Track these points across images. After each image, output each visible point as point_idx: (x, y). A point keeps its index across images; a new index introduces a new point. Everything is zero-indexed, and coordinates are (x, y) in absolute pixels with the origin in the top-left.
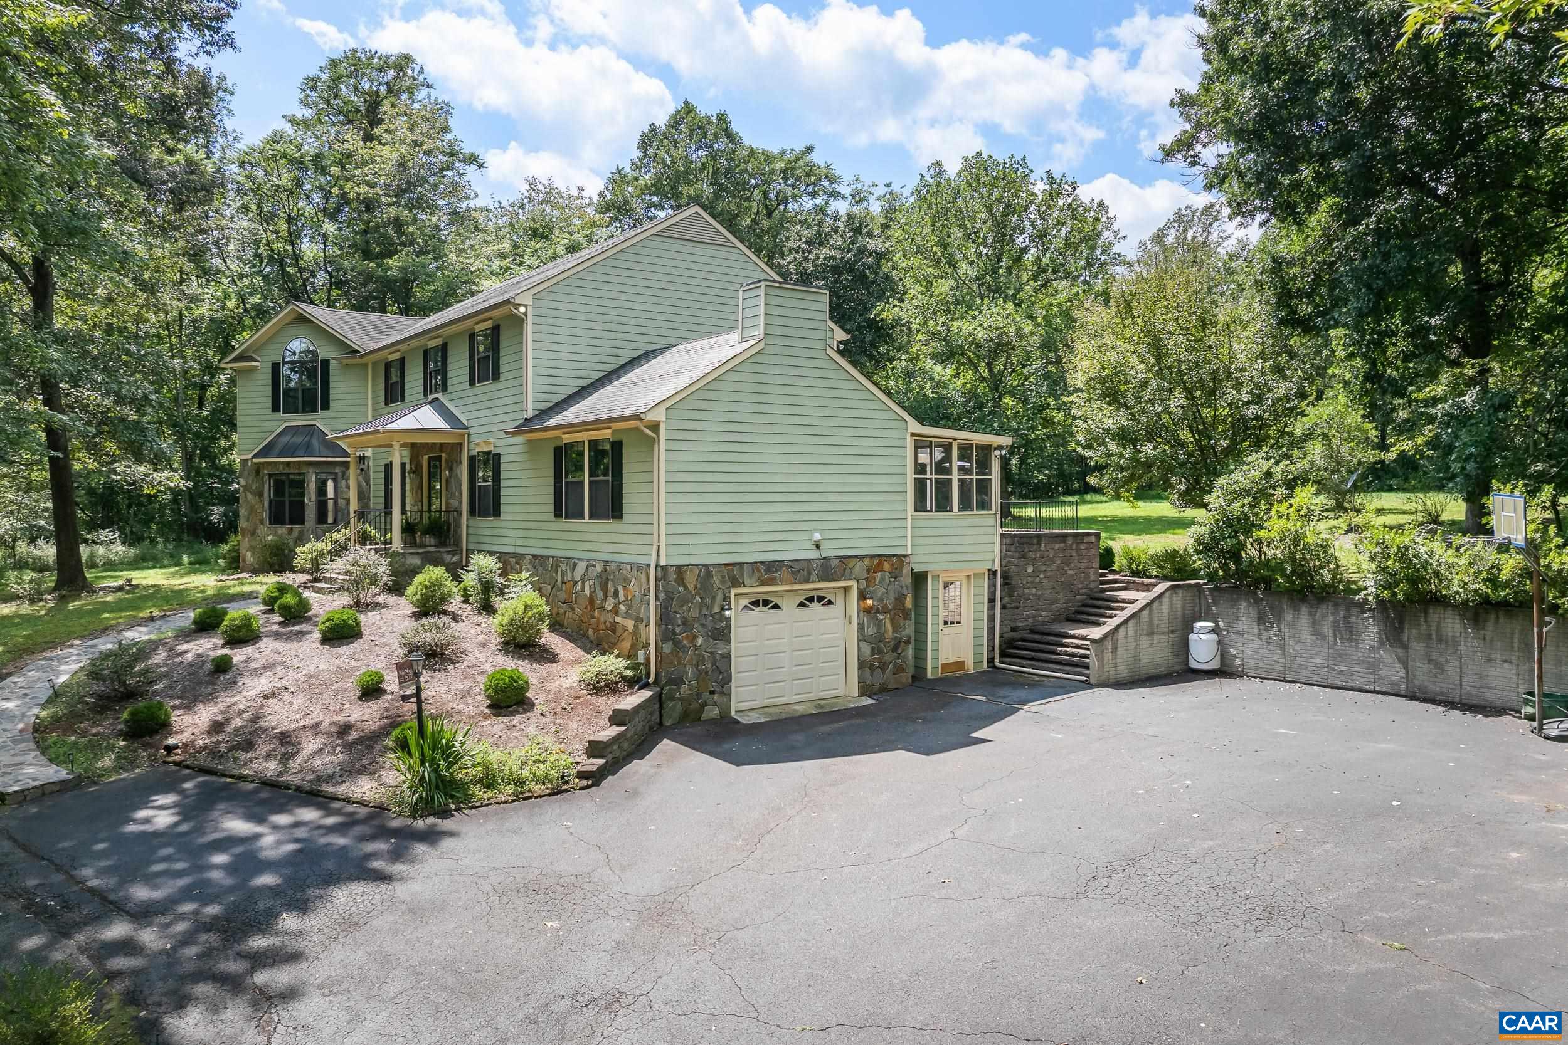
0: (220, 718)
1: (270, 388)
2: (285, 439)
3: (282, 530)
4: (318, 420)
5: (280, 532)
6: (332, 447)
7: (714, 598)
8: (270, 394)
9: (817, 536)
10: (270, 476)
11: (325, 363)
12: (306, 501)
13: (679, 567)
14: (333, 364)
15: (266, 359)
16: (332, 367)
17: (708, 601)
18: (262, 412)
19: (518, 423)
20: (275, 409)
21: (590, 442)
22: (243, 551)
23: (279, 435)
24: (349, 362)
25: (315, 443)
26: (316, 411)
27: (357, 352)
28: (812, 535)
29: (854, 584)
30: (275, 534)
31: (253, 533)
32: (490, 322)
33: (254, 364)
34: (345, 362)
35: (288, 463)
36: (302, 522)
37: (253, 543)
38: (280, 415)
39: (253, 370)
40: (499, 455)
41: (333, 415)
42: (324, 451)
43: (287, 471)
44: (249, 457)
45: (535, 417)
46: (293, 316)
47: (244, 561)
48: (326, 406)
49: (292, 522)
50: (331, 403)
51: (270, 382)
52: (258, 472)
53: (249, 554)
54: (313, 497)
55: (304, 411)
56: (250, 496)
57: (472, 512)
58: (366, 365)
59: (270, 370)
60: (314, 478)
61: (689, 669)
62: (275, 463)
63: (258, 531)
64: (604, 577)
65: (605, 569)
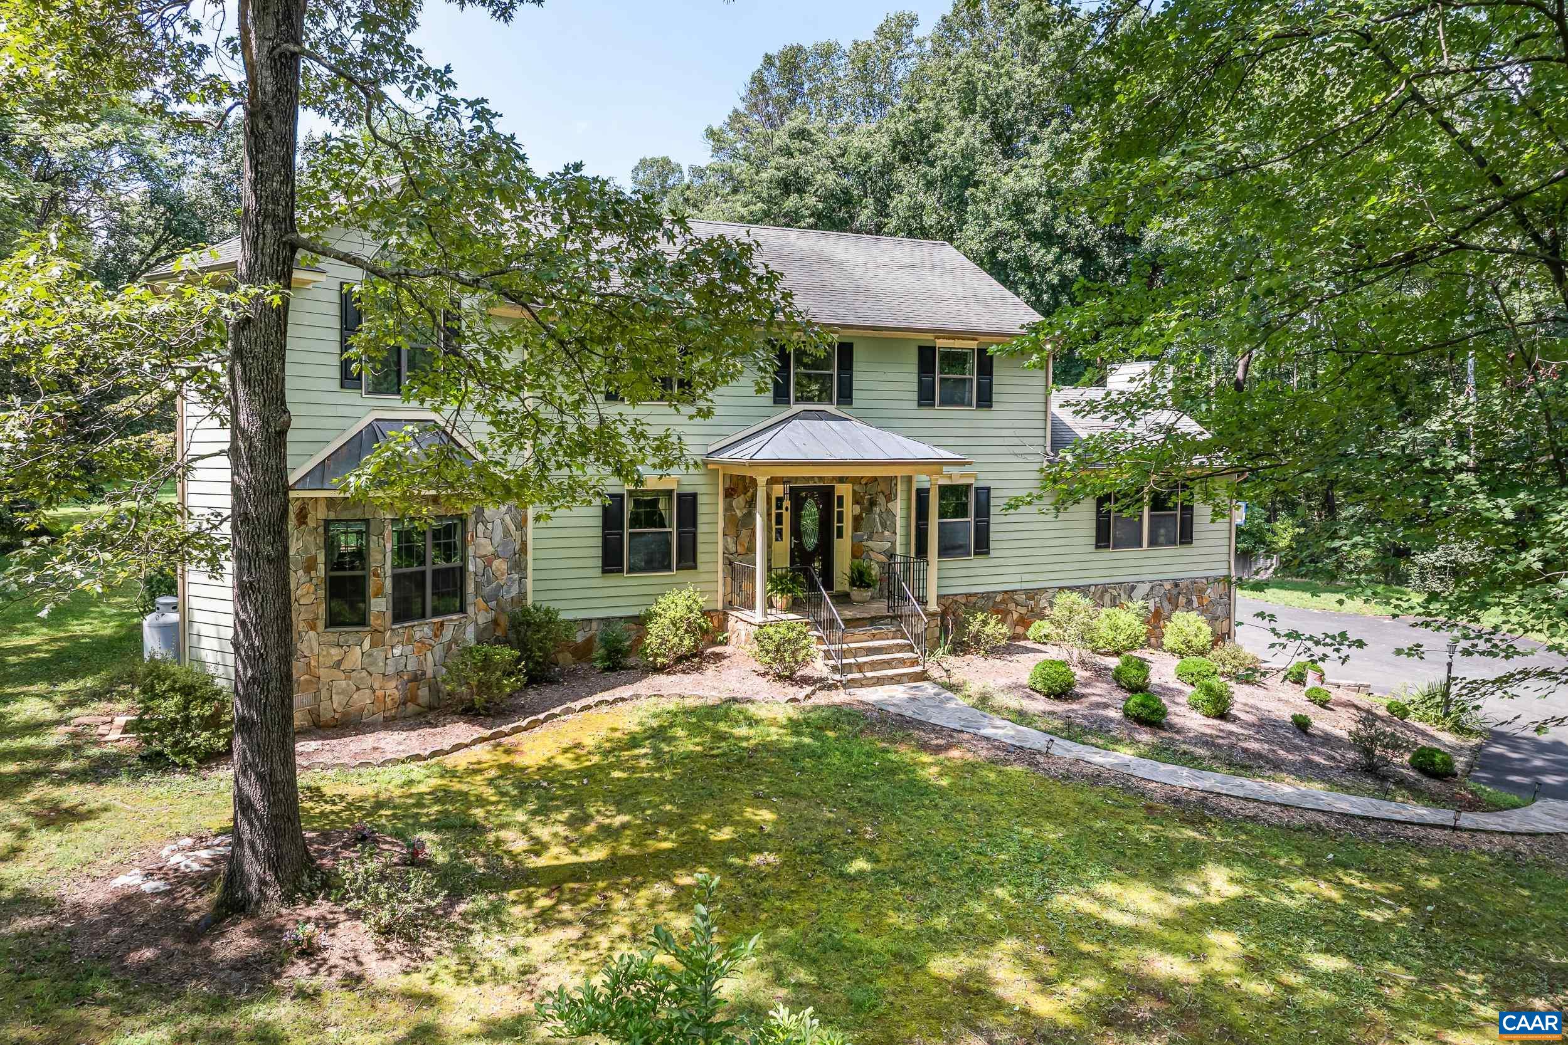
1: (337, 335)
8: (336, 348)
18: (321, 385)
38: (359, 396)
40: (988, 489)
51: (337, 322)
52: (301, 518)
59: (336, 297)
63: (302, 646)
64: (1175, 592)
65: (1177, 585)
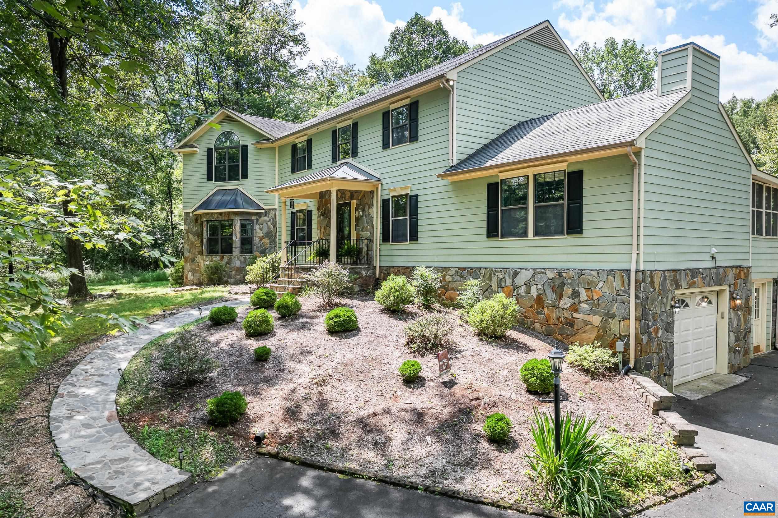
0: (289, 404)
1: (205, 165)
2: (218, 198)
3: (216, 258)
4: (241, 185)
5: (215, 259)
6: (251, 202)
7: (667, 297)
8: (206, 169)
9: (714, 250)
10: (208, 222)
11: (245, 148)
12: (234, 238)
13: (651, 271)
14: (251, 148)
15: (204, 146)
16: (249, 150)
17: (665, 300)
18: (199, 181)
19: (445, 169)
20: (209, 178)
21: (535, 176)
22: (186, 272)
23: (213, 195)
24: (263, 146)
25: (239, 200)
26: (238, 179)
27: (271, 139)
28: (710, 249)
29: (727, 287)
30: (212, 260)
31: (193, 260)
32: (409, 99)
33: (195, 149)
34: (259, 146)
35: (221, 214)
36: (230, 252)
37: (193, 267)
38: (212, 183)
39: (193, 154)
40: (417, 196)
41: (250, 182)
42: (246, 205)
43: (220, 219)
44: (191, 210)
45: (462, 162)
46: (222, 118)
47: (187, 278)
48: (245, 176)
49: (223, 252)
50: (249, 174)
51: (206, 161)
52: (196, 220)
53: (190, 274)
54: (238, 236)
55: (230, 180)
56: (191, 236)
57: (385, 239)
58: (274, 149)
59: (205, 154)
60: (239, 223)
61: (655, 355)
62: (212, 213)
63: (197, 259)
64: (558, 281)
65: (560, 276)
